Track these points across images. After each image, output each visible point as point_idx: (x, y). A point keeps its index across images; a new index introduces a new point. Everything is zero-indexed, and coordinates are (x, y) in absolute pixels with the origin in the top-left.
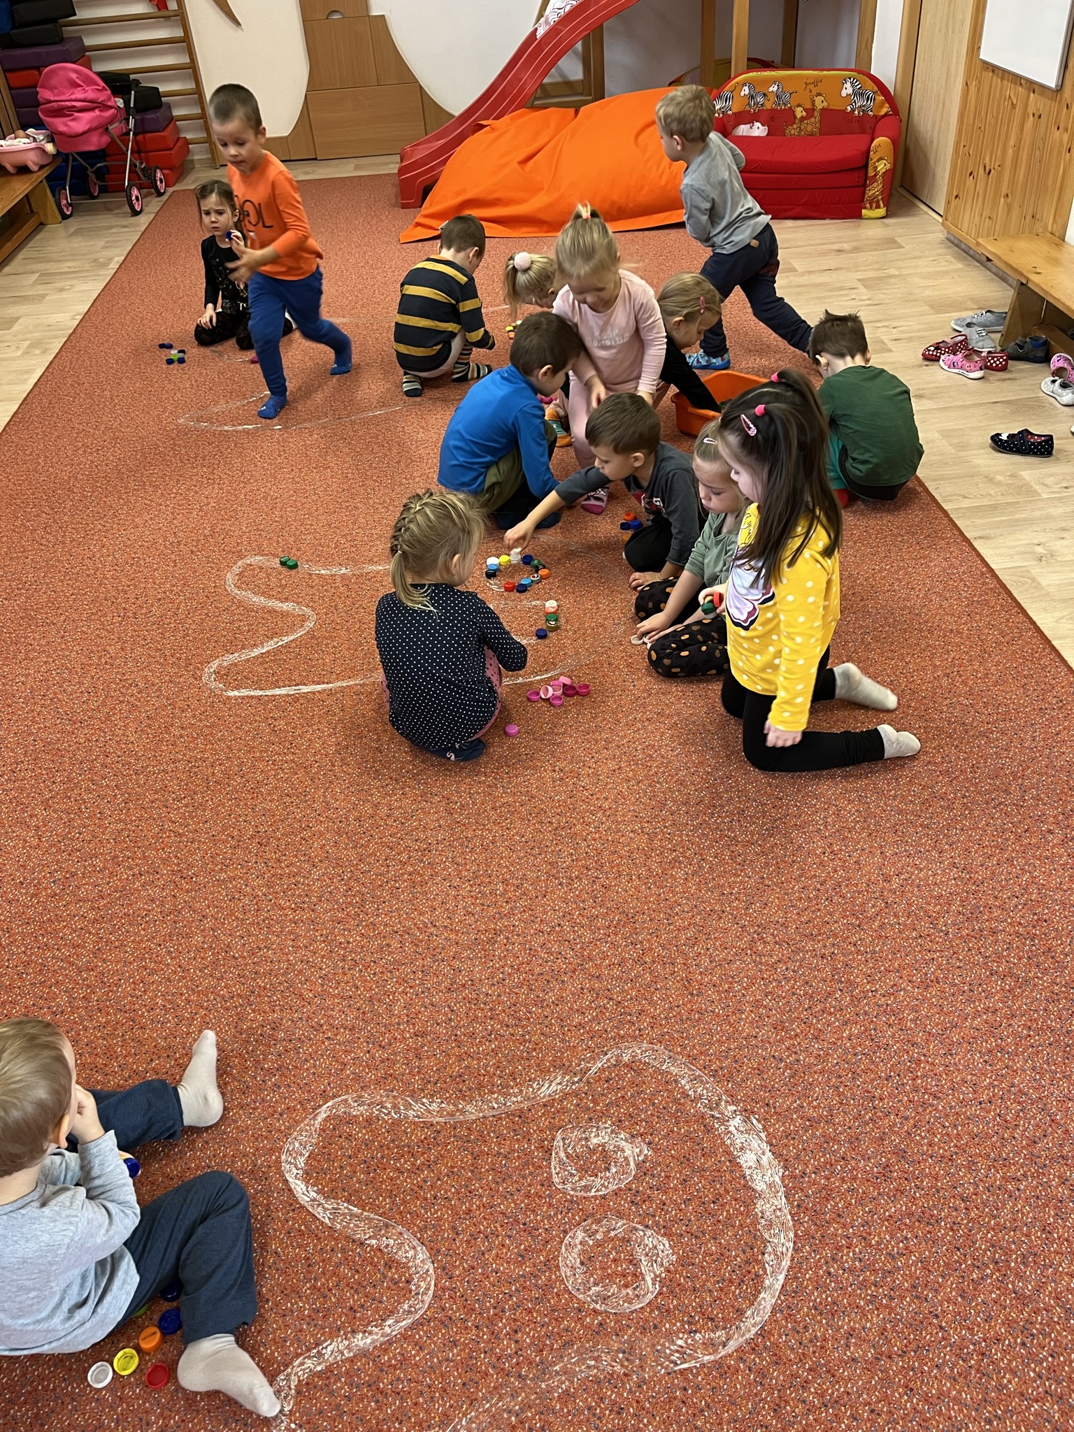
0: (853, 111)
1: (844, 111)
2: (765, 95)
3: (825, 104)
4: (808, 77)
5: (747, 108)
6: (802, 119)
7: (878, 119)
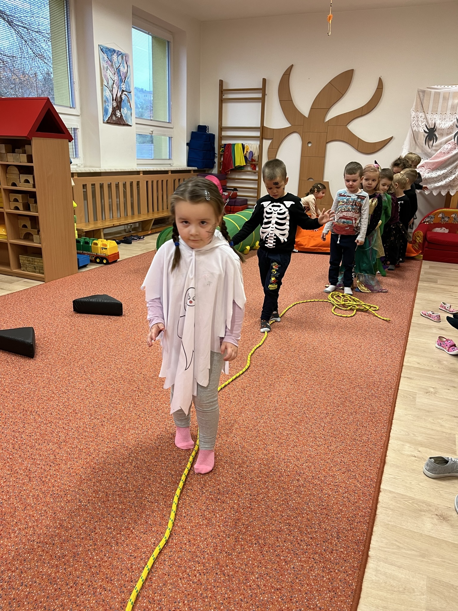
2: (449, 218)
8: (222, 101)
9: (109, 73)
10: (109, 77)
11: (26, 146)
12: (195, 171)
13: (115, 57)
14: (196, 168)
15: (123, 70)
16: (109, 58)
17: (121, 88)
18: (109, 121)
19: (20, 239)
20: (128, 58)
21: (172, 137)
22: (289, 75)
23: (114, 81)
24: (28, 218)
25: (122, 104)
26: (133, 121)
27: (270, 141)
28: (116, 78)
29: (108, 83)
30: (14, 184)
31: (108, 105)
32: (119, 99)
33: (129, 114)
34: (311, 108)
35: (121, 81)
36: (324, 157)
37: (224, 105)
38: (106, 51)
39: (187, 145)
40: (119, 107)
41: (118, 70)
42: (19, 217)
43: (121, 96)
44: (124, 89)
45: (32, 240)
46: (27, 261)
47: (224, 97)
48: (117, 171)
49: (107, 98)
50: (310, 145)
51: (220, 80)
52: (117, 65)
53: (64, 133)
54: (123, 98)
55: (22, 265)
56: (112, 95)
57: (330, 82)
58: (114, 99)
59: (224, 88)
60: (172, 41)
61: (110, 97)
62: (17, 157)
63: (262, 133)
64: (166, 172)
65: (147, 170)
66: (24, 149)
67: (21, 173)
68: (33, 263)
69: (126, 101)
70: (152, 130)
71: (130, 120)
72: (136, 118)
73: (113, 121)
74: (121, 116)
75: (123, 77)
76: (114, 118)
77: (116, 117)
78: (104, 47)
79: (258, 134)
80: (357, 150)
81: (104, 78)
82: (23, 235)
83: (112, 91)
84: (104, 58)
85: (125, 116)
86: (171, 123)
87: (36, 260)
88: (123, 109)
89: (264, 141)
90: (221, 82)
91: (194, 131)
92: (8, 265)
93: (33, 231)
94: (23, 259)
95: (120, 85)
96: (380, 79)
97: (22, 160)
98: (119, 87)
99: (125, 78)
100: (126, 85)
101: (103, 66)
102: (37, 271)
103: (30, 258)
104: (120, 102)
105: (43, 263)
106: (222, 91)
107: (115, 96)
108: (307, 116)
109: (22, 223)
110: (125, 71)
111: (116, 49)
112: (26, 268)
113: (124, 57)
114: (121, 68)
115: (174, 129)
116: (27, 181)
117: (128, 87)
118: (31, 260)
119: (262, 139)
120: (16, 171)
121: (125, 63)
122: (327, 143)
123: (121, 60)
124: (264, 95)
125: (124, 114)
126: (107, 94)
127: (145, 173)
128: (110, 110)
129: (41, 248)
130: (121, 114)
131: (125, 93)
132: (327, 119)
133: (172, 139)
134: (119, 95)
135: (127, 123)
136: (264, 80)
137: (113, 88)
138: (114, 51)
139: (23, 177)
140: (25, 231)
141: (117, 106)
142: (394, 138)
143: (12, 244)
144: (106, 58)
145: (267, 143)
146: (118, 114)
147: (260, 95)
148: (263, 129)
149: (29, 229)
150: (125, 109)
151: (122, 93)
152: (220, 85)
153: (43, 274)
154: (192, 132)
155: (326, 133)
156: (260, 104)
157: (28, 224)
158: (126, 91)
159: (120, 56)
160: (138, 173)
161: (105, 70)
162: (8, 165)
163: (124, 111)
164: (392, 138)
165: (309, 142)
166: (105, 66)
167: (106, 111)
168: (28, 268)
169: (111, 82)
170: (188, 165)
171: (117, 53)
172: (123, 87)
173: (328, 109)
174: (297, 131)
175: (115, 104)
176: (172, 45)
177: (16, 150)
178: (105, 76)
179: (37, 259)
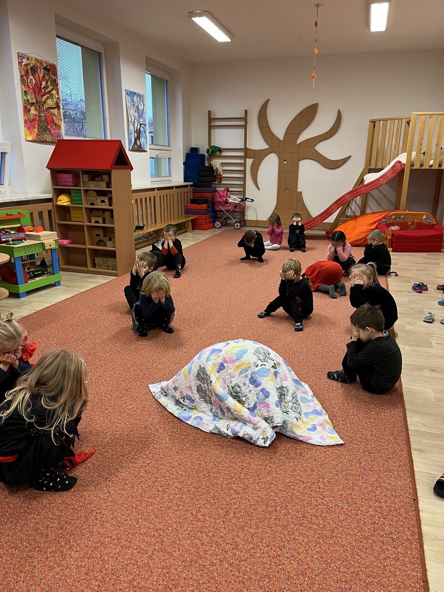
0: (426, 223)
1: (423, 223)
2: (399, 218)
3: (418, 221)
4: (413, 214)
5: (394, 222)
6: (411, 225)
7: (433, 225)
8: (210, 127)
9: (132, 112)
10: (132, 115)
11: (103, 175)
12: (191, 186)
13: (135, 98)
14: (192, 183)
15: (141, 108)
16: (132, 99)
17: (140, 122)
18: (133, 149)
19: (93, 245)
20: (144, 98)
21: (171, 158)
22: (266, 107)
23: (135, 117)
24: (102, 229)
25: (141, 134)
26: (147, 147)
27: (252, 160)
28: (136, 115)
29: (131, 119)
30: (92, 204)
31: (132, 137)
32: (138, 131)
33: (145, 142)
34: (285, 134)
35: (140, 117)
36: (297, 172)
37: (212, 130)
38: (130, 94)
39: (183, 164)
40: (138, 138)
41: (138, 107)
42: (93, 228)
43: (140, 128)
44: (142, 123)
45: (106, 246)
46: (102, 261)
47: (212, 124)
48: (141, 189)
49: (131, 131)
50: (285, 162)
51: (209, 111)
52: (137, 105)
53: (128, 165)
54: (141, 130)
55: (97, 265)
56: (134, 128)
57: (299, 113)
58: (136, 131)
59: (212, 117)
60: (169, 81)
61: (133, 130)
62: (98, 184)
63: (245, 154)
64: (171, 188)
65: (160, 187)
66: (102, 178)
67: (98, 196)
68: (107, 262)
69: (143, 132)
70: (157, 153)
71: (146, 147)
72: (149, 144)
73: (135, 148)
74: (140, 144)
75: (141, 114)
76: (136, 146)
77: (137, 145)
78: (128, 91)
79: (242, 154)
80: (324, 166)
81: (129, 116)
82: (96, 242)
83: (134, 125)
84: (128, 100)
85: (143, 144)
86: (170, 146)
87: (109, 261)
88: (141, 138)
89: (247, 159)
90: (210, 112)
91: (188, 152)
92: (86, 266)
93: (106, 239)
94: (98, 260)
95: (139, 120)
96: (339, 111)
97: (103, 186)
98: (138, 122)
99: (142, 114)
100: (143, 120)
101: (128, 106)
102: (110, 268)
103: (105, 259)
104: (139, 133)
105: (116, 262)
106: (211, 120)
107: (136, 129)
108: (282, 139)
109: (95, 233)
110: (142, 108)
111: (136, 92)
112: (101, 268)
113: (141, 98)
114: (140, 106)
115: (172, 151)
116: (103, 201)
117: (144, 122)
118: (105, 260)
119: (246, 158)
120: (95, 194)
121: (142, 102)
122: (299, 161)
123: (139, 100)
124: (246, 123)
125: (142, 142)
126: (131, 127)
127: (159, 189)
128: (133, 140)
129: (115, 251)
130: (140, 143)
131: (142, 126)
132: (299, 142)
133: (171, 159)
134: (138, 128)
135: (144, 149)
136: (246, 111)
137: (134, 122)
138: (135, 93)
139: (100, 199)
140: (98, 239)
141: (138, 137)
142: (352, 157)
143: (89, 249)
144: (130, 99)
145: (249, 162)
146: (138, 143)
147: (243, 123)
148: (246, 150)
149: (102, 237)
150: (143, 138)
151: (140, 126)
152: (209, 115)
153: (116, 270)
154: (187, 153)
155: (298, 153)
156: (244, 130)
157: (101, 233)
158: (143, 125)
159: (139, 97)
160: (153, 189)
161: (130, 109)
162: (87, 190)
163: (142, 140)
164: (350, 156)
165: (285, 160)
166: (130, 106)
167: (130, 141)
168: (102, 267)
169: (133, 118)
170: (185, 181)
171: (137, 95)
172: (141, 121)
173: (299, 134)
174: (275, 151)
175: (136, 135)
176: (169, 82)
177: (96, 179)
178: (130, 113)
179: (111, 260)
